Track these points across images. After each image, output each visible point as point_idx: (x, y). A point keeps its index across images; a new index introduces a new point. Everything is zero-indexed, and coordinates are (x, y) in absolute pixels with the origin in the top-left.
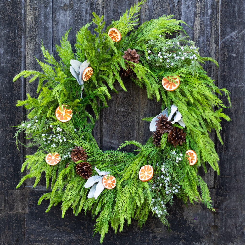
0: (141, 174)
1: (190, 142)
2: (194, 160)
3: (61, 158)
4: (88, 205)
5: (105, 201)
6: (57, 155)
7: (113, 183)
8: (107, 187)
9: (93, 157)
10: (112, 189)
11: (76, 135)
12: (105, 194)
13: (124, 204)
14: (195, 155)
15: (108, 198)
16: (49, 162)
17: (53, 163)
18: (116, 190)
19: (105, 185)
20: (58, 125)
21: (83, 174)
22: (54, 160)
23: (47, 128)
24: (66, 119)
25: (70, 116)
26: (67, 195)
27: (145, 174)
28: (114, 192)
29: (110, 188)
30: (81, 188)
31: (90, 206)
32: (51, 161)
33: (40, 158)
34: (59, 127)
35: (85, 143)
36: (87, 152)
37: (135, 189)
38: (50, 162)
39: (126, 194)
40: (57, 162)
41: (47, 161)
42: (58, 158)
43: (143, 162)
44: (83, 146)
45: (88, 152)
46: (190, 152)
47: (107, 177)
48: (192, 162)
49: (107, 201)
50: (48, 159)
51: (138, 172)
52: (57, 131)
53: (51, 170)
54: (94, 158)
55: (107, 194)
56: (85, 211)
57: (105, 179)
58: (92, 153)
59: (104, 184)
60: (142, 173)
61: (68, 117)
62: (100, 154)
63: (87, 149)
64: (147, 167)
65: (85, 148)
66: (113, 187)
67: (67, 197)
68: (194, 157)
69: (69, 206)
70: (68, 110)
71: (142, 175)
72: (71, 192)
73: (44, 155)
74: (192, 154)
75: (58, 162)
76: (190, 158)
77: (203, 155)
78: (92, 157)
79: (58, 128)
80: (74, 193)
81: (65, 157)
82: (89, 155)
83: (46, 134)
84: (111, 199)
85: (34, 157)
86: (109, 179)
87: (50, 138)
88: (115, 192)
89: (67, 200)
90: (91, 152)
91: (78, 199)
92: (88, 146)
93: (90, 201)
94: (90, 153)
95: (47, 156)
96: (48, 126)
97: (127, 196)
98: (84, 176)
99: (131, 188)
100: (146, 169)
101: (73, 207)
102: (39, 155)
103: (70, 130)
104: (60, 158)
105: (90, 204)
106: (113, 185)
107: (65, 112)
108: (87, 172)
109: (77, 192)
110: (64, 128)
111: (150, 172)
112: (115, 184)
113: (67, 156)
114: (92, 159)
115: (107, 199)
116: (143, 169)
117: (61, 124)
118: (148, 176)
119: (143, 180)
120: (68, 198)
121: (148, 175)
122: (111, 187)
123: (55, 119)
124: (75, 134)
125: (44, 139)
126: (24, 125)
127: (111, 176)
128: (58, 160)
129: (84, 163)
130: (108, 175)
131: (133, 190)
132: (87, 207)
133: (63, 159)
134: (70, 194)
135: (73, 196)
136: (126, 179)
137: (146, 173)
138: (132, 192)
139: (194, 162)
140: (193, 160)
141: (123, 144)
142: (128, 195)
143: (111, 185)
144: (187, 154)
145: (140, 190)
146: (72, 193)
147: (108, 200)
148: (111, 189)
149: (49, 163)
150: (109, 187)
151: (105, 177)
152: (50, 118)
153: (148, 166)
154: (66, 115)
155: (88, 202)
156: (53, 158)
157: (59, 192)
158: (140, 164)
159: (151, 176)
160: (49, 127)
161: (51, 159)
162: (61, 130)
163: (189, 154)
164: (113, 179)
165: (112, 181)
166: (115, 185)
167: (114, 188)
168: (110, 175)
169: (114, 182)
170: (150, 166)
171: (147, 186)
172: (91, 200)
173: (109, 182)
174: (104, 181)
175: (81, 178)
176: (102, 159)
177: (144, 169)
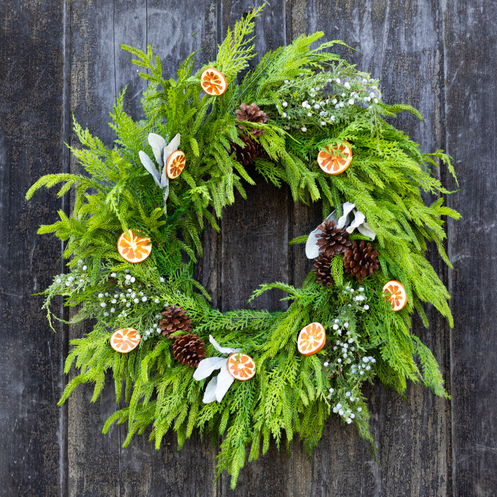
0: (301, 344)
1: (388, 265)
2: (401, 298)
3: (141, 337)
4: (205, 420)
5: (237, 404)
6: (132, 333)
7: (250, 369)
8: (238, 377)
9: (202, 324)
10: (248, 380)
11: (165, 288)
12: (234, 391)
13: (276, 402)
14: (401, 288)
15: (241, 398)
16: (118, 346)
17: (127, 347)
18: (255, 382)
19: (234, 373)
20: (127, 271)
21: (188, 357)
22: (127, 341)
23: (105, 280)
24: (140, 256)
25: (146, 251)
26: (163, 405)
27: (310, 342)
28: (253, 386)
29: (244, 378)
30: (187, 388)
31: (208, 420)
32: (122, 345)
33: (100, 343)
34: (129, 273)
35: (185, 298)
36: (191, 315)
37: (295, 373)
38: (120, 347)
39: (277, 383)
40: (134, 346)
41: (114, 346)
42: (135, 337)
43: (302, 320)
44: (181, 304)
45: (193, 316)
46: (391, 286)
47: (236, 357)
48: (398, 304)
49: (240, 404)
50: (115, 342)
51: (294, 339)
52: (127, 282)
53: (123, 363)
54: (206, 325)
55: (238, 391)
56: (200, 432)
57: (232, 361)
58: (201, 316)
59: (232, 371)
60: (305, 341)
61: (142, 253)
62: (216, 318)
63: (189, 309)
64: (311, 327)
65: (186, 309)
66: (250, 376)
67: (162, 409)
68: (400, 293)
69: (168, 427)
70: (142, 240)
71: (303, 345)
72: (170, 399)
73: (107, 337)
74: (396, 287)
75: (136, 345)
76: (394, 296)
77: (418, 289)
78: (200, 324)
79: (128, 277)
80: (176, 398)
81: (148, 333)
82: (194, 319)
83: (107, 294)
84: (247, 399)
85: (88, 343)
86: (239, 361)
87: (114, 301)
88: (255, 386)
89: (164, 414)
90: (197, 315)
91: (185, 412)
92: (192, 304)
93: (209, 411)
94: (196, 318)
95: (113, 338)
96: (107, 276)
97: (281, 386)
98: (191, 361)
99: (287, 372)
100: (311, 331)
101: (177, 427)
102: (97, 337)
103: (152, 279)
104: (138, 337)
105: (208, 416)
106: (250, 372)
107: (135, 243)
108: (195, 353)
109: (182, 396)
110: (139, 275)
111: (318, 335)
112: (252, 370)
113: (152, 330)
114: (202, 328)
115: (240, 400)
116: (304, 334)
117: (133, 269)
118: (316, 344)
119: (306, 352)
120: (166, 409)
121: (316, 341)
122: (246, 376)
123: (120, 259)
124: (162, 286)
125: (103, 305)
126: (60, 281)
127: (244, 355)
128: (135, 342)
129: (189, 336)
130: (237, 354)
131: (290, 376)
132: (204, 423)
133: (145, 338)
134: (168, 402)
135: (175, 405)
136: (272, 355)
137: (312, 339)
138: (289, 379)
139: (402, 303)
140: (399, 300)
141: (257, 290)
142: (281, 384)
143: (246, 372)
144: (386, 290)
145: (305, 375)
146: (172, 399)
147: (242, 402)
148: (246, 381)
149: (119, 350)
150: (242, 376)
151: (232, 357)
152: (109, 260)
153: (314, 325)
154: (139, 248)
155: (204, 413)
156: (125, 338)
157: (145, 402)
158: (297, 323)
159: (321, 341)
160: (110, 278)
161: (122, 341)
162: (133, 280)
163: (390, 290)
164: (247, 360)
165: (246, 365)
166: (254, 373)
167: (251, 379)
168: (241, 354)
169: (250, 366)
170: (317, 324)
171: (316, 363)
172: (211, 408)
173: (241, 366)
174: (230, 365)
175: (185, 369)
176: (221, 327)
177: (306, 332)
